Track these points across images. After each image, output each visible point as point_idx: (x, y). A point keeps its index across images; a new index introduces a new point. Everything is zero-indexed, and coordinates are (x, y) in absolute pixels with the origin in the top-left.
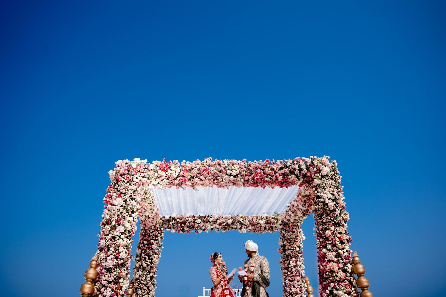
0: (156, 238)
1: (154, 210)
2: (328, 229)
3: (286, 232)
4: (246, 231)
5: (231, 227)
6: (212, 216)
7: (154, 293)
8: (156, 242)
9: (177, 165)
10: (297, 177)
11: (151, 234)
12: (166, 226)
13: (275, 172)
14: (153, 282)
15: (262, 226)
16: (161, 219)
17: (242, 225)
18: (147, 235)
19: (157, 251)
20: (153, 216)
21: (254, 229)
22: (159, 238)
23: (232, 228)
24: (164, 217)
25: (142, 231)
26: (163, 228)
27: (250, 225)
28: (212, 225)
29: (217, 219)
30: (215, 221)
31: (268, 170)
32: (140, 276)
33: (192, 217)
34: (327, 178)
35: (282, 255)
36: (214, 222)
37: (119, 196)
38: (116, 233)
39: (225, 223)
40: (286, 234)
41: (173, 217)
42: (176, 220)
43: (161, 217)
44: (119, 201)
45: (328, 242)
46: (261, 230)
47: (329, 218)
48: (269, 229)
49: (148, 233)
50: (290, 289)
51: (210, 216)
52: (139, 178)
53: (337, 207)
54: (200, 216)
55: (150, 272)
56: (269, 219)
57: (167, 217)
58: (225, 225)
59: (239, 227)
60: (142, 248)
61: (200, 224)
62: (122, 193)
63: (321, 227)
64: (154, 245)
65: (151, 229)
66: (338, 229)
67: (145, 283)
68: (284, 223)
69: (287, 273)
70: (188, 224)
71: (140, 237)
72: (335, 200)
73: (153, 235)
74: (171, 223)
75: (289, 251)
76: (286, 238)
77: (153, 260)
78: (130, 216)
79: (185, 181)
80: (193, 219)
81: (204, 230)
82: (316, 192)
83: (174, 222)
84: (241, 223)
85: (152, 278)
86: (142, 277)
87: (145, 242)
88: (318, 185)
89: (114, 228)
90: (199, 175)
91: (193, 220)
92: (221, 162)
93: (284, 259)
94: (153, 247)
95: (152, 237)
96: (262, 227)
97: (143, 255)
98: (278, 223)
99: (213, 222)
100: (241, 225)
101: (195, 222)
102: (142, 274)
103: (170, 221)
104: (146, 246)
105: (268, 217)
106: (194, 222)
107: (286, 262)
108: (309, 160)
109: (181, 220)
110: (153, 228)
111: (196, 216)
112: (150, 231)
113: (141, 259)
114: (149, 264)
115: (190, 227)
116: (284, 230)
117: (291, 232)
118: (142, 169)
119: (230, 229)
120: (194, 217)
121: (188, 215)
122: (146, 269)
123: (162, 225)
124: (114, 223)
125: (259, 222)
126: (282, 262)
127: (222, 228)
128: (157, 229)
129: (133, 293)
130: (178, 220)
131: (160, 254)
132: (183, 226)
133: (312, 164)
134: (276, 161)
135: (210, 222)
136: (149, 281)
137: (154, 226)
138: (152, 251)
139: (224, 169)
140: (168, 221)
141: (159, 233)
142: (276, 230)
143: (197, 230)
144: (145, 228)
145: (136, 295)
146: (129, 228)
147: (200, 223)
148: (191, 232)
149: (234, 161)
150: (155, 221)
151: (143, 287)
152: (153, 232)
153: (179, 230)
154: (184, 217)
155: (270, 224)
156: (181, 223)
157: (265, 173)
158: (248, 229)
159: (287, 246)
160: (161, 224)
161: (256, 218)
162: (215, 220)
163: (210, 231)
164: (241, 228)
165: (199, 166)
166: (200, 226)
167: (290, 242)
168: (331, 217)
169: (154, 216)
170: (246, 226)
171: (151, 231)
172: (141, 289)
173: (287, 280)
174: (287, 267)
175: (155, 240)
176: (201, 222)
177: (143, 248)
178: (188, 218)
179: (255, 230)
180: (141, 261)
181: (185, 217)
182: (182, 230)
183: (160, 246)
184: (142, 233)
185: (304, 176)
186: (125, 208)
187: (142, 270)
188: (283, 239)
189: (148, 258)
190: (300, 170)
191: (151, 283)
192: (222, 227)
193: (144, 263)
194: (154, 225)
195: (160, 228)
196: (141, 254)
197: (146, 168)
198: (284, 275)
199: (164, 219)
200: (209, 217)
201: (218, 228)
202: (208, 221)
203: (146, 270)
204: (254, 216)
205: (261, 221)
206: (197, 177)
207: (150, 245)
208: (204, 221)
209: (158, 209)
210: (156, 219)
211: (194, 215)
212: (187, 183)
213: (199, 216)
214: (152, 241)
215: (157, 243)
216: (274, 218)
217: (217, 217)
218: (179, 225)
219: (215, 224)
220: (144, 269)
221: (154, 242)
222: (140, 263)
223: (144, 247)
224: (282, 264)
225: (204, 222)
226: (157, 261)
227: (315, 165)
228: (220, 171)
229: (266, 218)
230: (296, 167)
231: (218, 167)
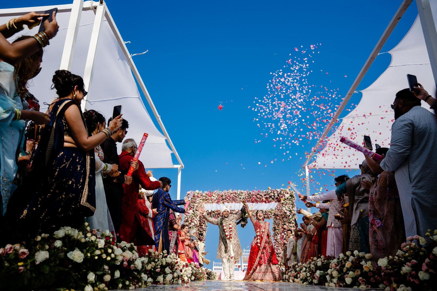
2: (286, 225)
9: (216, 194)
10: (273, 199)
11: (201, 220)
13: (262, 197)
16: (206, 212)
19: (205, 229)
24: (208, 211)
29: (237, 212)
31: (258, 196)
34: (287, 200)
37: (191, 209)
38: (191, 226)
41: (213, 211)
44: (191, 211)
45: (285, 231)
47: (286, 219)
48: (267, 218)
52: (199, 200)
53: (291, 214)
56: (267, 212)
57: (210, 211)
62: (191, 208)
63: (283, 223)
66: (290, 225)
68: (275, 215)
72: (290, 211)
75: (277, 231)
76: (276, 223)
78: (196, 218)
79: (220, 201)
83: (213, 214)
88: (283, 203)
89: (190, 224)
90: (226, 199)
94: (203, 227)
98: (272, 215)
104: (199, 226)
108: (279, 190)
116: (275, 219)
117: (280, 220)
118: (200, 196)
124: (190, 221)
130: (216, 213)
131: (207, 231)
133: (281, 193)
134: (263, 190)
135: (234, 214)
139: (238, 195)
140: (211, 213)
142: (271, 219)
146: (196, 223)
149: (242, 191)
152: (202, 219)
155: (267, 215)
156: (218, 214)
157: (257, 197)
165: (226, 194)
167: (278, 226)
168: (287, 219)
171: (201, 219)
173: (276, 246)
175: (204, 223)
185: (277, 198)
186: (193, 214)
190: (274, 196)
197: (201, 195)
206: (225, 199)
212: (220, 202)
214: (202, 224)
215: (205, 225)
216: (270, 212)
218: (216, 215)
226: (205, 234)
227: (282, 193)
228: (236, 197)
229: (265, 212)
230: (273, 194)
231: (235, 195)
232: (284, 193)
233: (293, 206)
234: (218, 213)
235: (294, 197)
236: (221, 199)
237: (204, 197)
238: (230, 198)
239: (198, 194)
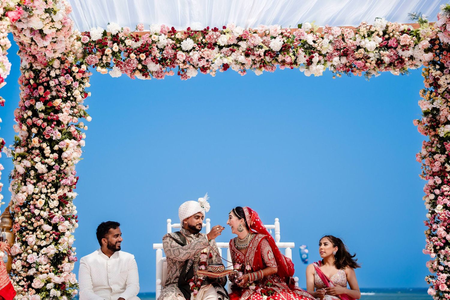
0: (69, 94)
1: (55, 12)
3: (442, 72)
4: (321, 71)
5: (280, 60)
6: (224, 30)
7: (72, 240)
8: (69, 104)
11: (52, 83)
12: (94, 60)
14: (68, 212)
15: (371, 55)
16: (79, 39)
17: (313, 53)
18: (42, 84)
19: (72, 129)
20: (54, 30)
21: (348, 64)
22: (77, 93)
23: (283, 62)
24: (88, 34)
25: (27, 75)
26: (88, 64)
27: (336, 53)
28: (226, 56)
29: (240, 39)
30: (234, 45)
32: (30, 198)
33: (170, 32)
35: (428, 138)
36: (233, 47)
39: (264, 50)
40: (444, 77)
41: (114, 33)
42: (123, 42)
43: (79, 34)
46: (366, 68)
48: (391, 64)
49: (44, 79)
51: (220, 29)
54: (192, 29)
55: (56, 186)
56: (391, 34)
57: (97, 35)
58: (262, 54)
59: (302, 59)
60: (29, 120)
61: (191, 54)
64: (65, 113)
65: (52, 67)
67: (45, 214)
68: (437, 47)
69: (439, 188)
70: (156, 53)
71: (23, 92)
73: (60, 84)
74: (108, 51)
76: (441, 90)
77: (64, 155)
80: (173, 39)
81: (204, 69)
83: (116, 48)
84: (311, 47)
85: (63, 201)
86: (37, 200)
87: (40, 106)
91: (171, 42)
93: (432, 147)
94: (61, 119)
95: (58, 91)
96: (369, 58)
97: (35, 141)
98: (420, 45)
99: (229, 46)
100: (309, 54)
101: (177, 48)
102: (36, 192)
103: (106, 45)
104: (42, 115)
105: (390, 29)
106: (174, 48)
107: (436, 156)
109: (137, 40)
110: (56, 64)
111: (180, 29)
112: (49, 73)
113: (29, 151)
114: (53, 163)
115: (162, 61)
116: (438, 67)
119: (276, 65)
120: (173, 31)
121: (156, 28)
122: (45, 178)
123: (84, 58)
125: (362, 44)
126: (424, 157)
127: (255, 64)
128: (70, 69)
129: (14, 242)
130: (129, 42)
131: (84, 136)
132: (143, 59)
135: (221, 48)
136: (56, 210)
137: (58, 58)
138: (60, 128)
140: (101, 45)
141: (77, 80)
142: (413, 68)
143: (183, 70)
144: (34, 65)
145: (21, 246)
147: (191, 51)
148: (167, 74)
150: (63, 45)
151: (40, 227)
152: (57, 76)
153: (133, 71)
154: (144, 33)
155: (395, 48)
156: (138, 51)
158: (329, 64)
160: (79, 55)
161: (353, 34)
162: (235, 42)
163: (221, 71)
164: (309, 63)
166: (191, 59)
169: (58, 30)
170: (324, 56)
171: (53, 74)
172: (34, 230)
174: (441, 170)
175: (65, 100)
176: (194, 48)
177: (33, 123)
178: (157, 37)
179: (351, 66)
180: (29, 158)
181: (149, 33)
182: (140, 71)
183: (81, 116)
184: (26, 79)
187: (35, 181)
188: (431, 92)
189: (49, 148)
191: (63, 213)
192: (253, 60)
193: (40, 163)
194: (60, 56)
195: (79, 66)
196: (29, 137)
198: (432, 193)
199: (87, 40)
200: (217, 33)
201: (243, 64)
202: (215, 44)
203: (45, 181)
204: (346, 27)
205: (367, 40)
207: (52, 114)
208: (202, 45)
209: (68, 11)
210: (63, 39)
211: (173, 28)
213: (189, 29)
214: (58, 102)
215: (73, 108)
216: (409, 30)
217: (239, 32)
218: (133, 55)
219: (233, 51)
220: (39, 177)
221: (63, 105)
222: (28, 164)
223: (34, 119)
224: (426, 161)
225: (203, 48)
226: (75, 155)
229: (385, 33)
234: (139, 44)
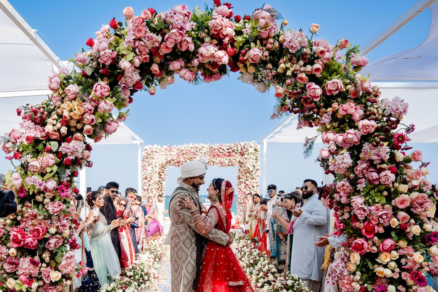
0: (163, 172)
3: (241, 167)
9: (175, 148)
10: (236, 153)
12: (168, 164)
13: (224, 151)
24: (167, 159)
31: (221, 150)
34: (251, 154)
37: (149, 165)
41: (173, 159)
44: (149, 168)
50: (241, 200)
52: (157, 156)
53: (254, 170)
59: (212, 164)
68: (240, 162)
70: (181, 163)
72: (254, 166)
73: (161, 170)
74: (171, 163)
76: (241, 171)
79: (180, 156)
82: (245, 161)
83: (173, 162)
88: (246, 158)
89: (149, 181)
90: (186, 153)
92: (197, 145)
94: (162, 177)
96: (226, 164)
98: (237, 162)
108: (242, 144)
124: (149, 179)
125: (225, 161)
131: (166, 180)
133: (244, 147)
134: (226, 144)
139: (199, 150)
140: (170, 162)
141: (165, 169)
149: (204, 145)
153: (176, 166)
155: (232, 162)
157: (219, 152)
159: (241, 177)
160: (165, 163)
165: (186, 148)
168: (250, 175)
182: (178, 166)
183: (165, 176)
186: (152, 171)
197: (160, 150)
218: (176, 163)
221: (162, 174)
227: (246, 147)
228: (197, 152)
230: (236, 149)
231: (196, 150)
232: (248, 147)
233: (257, 161)
235: (258, 151)
236: (182, 154)
237: (163, 153)
238: (191, 152)
239: (157, 148)
